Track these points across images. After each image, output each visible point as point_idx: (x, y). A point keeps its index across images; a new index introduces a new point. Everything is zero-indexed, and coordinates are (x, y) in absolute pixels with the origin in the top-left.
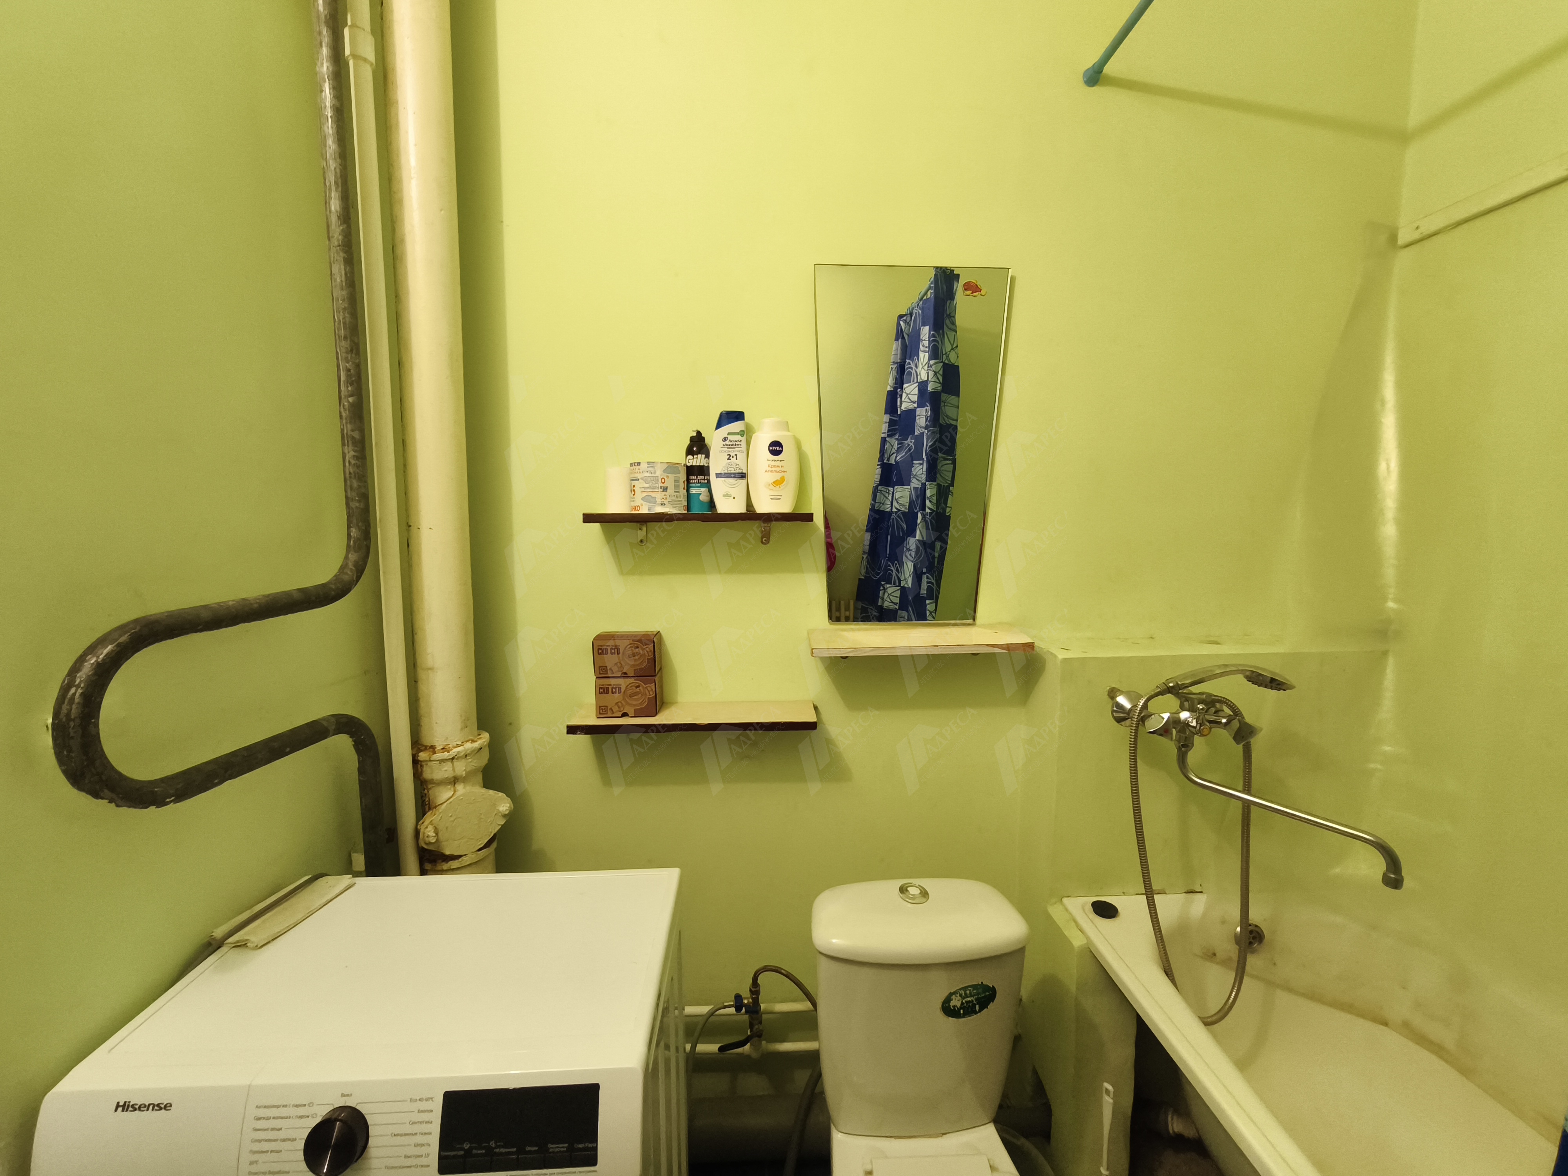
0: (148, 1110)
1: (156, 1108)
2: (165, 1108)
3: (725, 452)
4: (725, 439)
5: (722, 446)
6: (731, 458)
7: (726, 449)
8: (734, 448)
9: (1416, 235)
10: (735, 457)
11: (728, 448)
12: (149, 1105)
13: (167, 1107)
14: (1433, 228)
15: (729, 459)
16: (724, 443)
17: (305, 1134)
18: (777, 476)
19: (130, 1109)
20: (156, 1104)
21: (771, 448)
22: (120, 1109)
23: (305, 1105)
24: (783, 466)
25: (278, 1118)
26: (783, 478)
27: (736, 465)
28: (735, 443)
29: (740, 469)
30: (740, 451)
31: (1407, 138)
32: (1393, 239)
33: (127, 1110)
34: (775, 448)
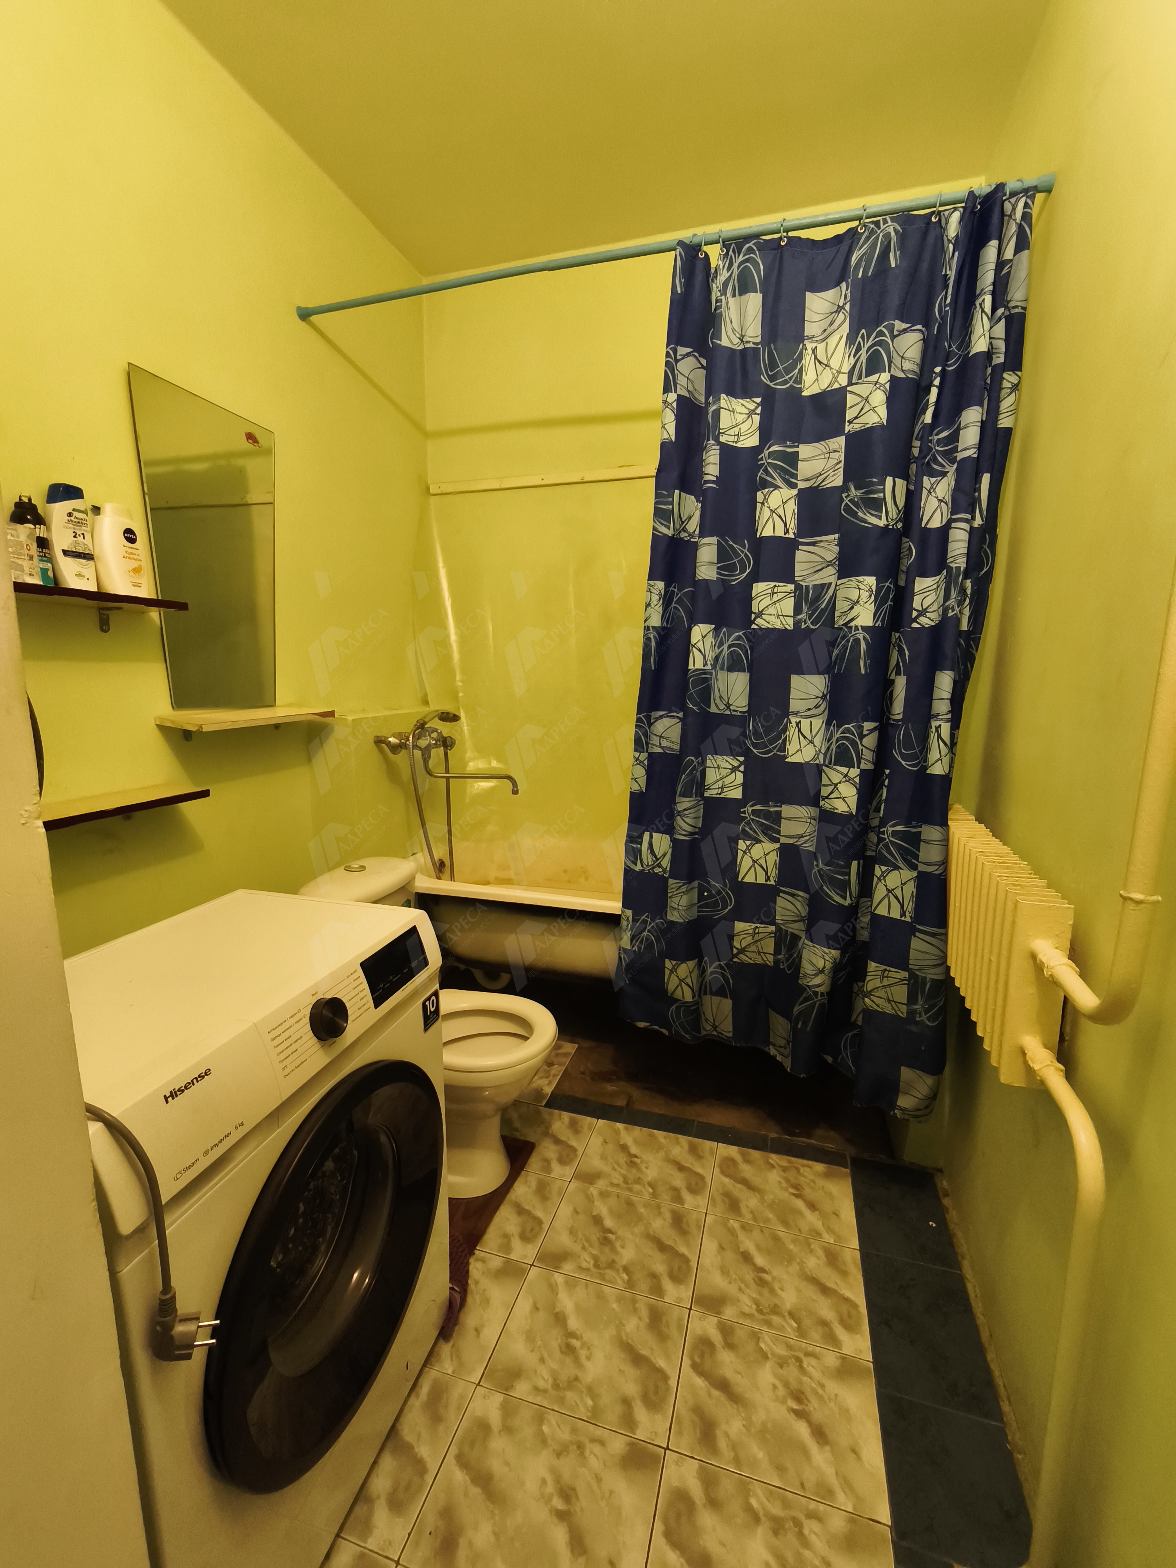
0: (193, 1084)
1: (199, 1079)
2: (206, 1074)
3: (71, 528)
4: (70, 515)
5: (67, 521)
6: (77, 536)
7: (71, 526)
8: (81, 526)
9: (439, 491)
10: (82, 536)
11: (73, 525)
12: (192, 1081)
13: (207, 1073)
14: (448, 491)
15: (75, 537)
16: (69, 518)
17: (308, 1027)
18: (135, 564)
19: (178, 1093)
20: (197, 1076)
21: (126, 535)
22: (170, 1099)
23: (296, 1013)
24: (138, 555)
25: (285, 1031)
26: (140, 566)
27: (85, 544)
28: (80, 521)
29: (89, 550)
30: (86, 531)
31: (427, 435)
32: (428, 489)
33: (177, 1096)
34: (130, 536)
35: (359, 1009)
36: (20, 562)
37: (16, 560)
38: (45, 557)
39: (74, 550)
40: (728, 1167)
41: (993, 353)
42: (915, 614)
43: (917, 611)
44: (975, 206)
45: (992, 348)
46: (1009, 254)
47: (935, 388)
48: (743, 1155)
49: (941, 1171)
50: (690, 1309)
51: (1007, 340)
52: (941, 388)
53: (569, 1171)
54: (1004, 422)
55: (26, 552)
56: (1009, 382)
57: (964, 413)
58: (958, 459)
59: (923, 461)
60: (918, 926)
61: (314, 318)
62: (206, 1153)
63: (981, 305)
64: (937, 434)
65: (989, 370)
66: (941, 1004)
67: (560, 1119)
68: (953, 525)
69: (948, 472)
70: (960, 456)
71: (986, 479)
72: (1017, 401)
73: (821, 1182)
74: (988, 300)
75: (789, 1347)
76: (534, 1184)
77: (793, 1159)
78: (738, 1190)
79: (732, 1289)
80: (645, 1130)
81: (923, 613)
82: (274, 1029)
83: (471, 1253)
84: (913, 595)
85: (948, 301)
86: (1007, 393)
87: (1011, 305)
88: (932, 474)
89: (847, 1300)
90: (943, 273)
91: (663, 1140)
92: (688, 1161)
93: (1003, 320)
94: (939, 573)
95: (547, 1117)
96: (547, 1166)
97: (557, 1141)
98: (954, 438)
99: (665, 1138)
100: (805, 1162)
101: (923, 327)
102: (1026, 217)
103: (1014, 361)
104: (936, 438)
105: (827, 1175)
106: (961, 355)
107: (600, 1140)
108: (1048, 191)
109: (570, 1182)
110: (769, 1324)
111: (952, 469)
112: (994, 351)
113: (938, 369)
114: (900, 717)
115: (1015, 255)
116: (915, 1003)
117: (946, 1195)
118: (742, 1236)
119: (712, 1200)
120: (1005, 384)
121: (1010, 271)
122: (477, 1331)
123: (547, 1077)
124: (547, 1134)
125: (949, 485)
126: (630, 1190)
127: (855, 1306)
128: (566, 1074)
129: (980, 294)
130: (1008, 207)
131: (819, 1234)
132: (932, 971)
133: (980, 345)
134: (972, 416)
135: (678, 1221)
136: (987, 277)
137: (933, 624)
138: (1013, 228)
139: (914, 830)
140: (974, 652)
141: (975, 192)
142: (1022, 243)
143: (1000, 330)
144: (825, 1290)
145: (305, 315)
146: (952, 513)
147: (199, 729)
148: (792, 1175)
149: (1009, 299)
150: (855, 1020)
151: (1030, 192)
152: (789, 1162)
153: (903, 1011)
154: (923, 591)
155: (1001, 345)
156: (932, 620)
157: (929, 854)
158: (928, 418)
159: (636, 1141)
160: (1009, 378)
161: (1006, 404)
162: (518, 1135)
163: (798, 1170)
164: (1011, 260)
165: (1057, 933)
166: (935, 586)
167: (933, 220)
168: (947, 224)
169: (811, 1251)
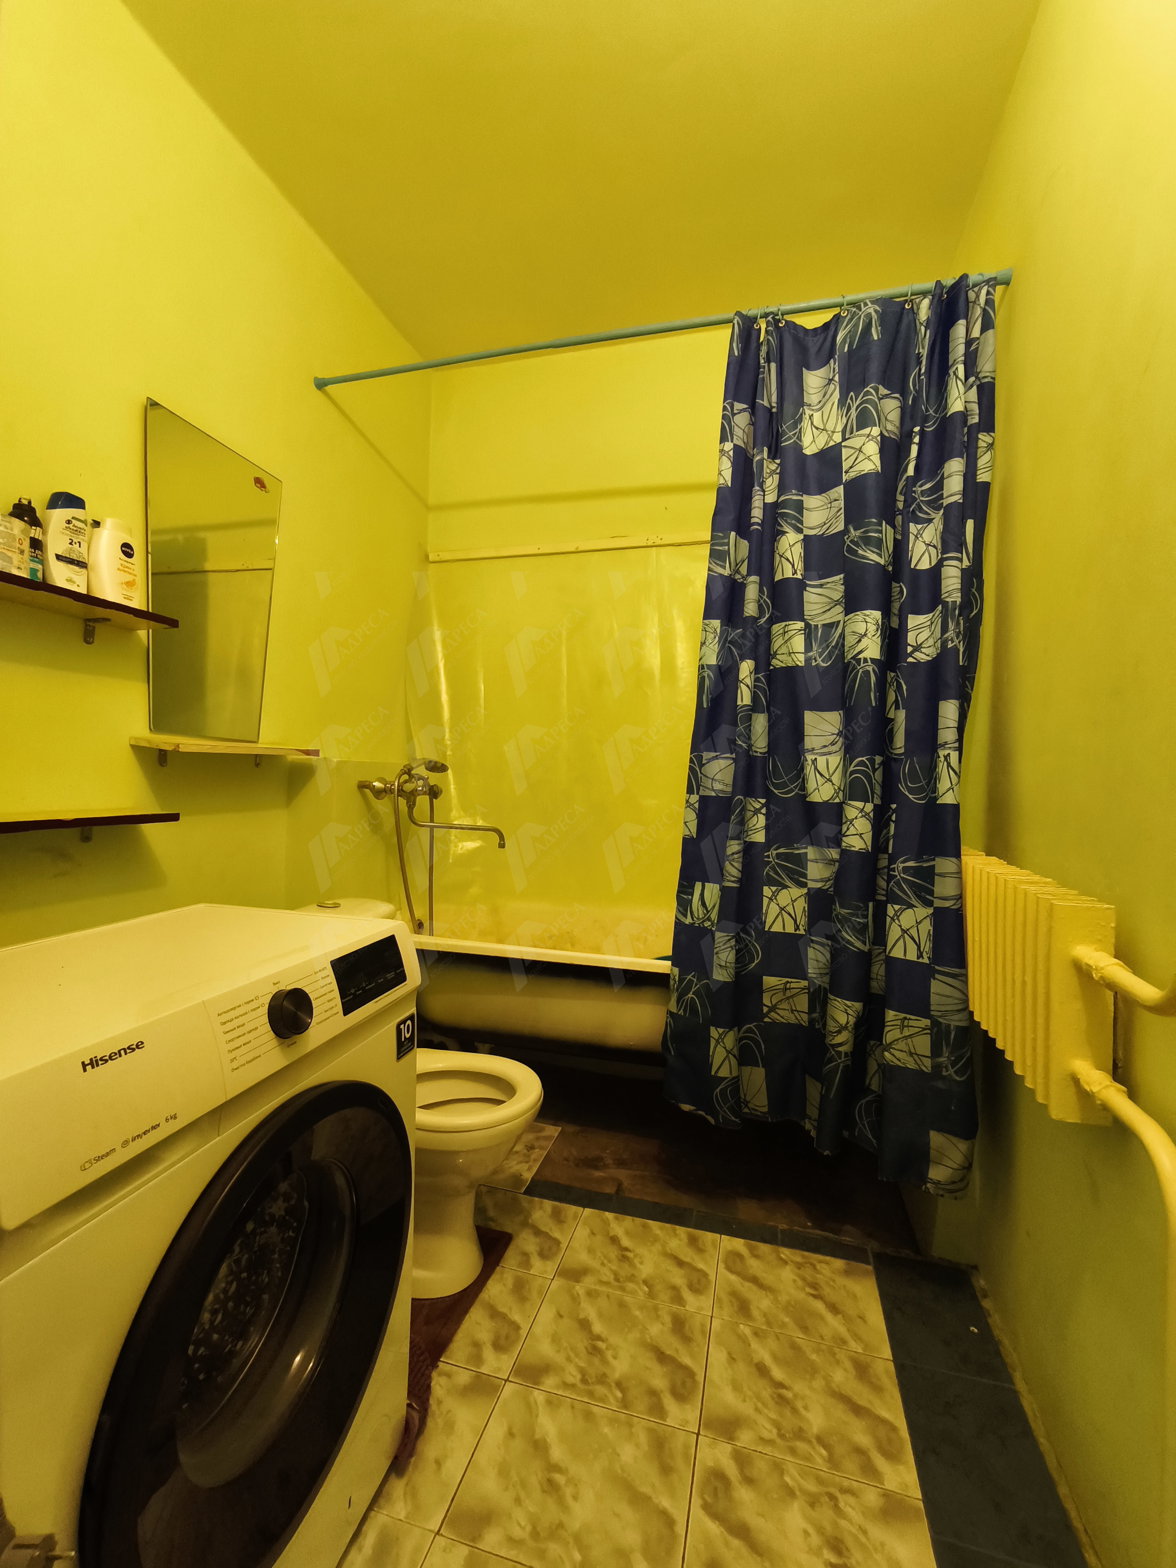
0: (120, 1056)
1: (128, 1051)
2: (138, 1046)
4: (69, 522)
5: (65, 528)
6: (73, 543)
7: (69, 533)
8: (78, 535)
9: (438, 559)
10: (78, 544)
11: (71, 532)
12: (119, 1051)
14: (445, 558)
15: (71, 544)
16: (68, 525)
17: (266, 1019)
18: (130, 578)
19: (100, 1063)
20: (126, 1047)
21: (123, 549)
22: (89, 1068)
23: (253, 1000)
24: (133, 570)
25: (238, 1017)
26: (134, 580)
27: (80, 553)
28: (79, 530)
29: (83, 558)
30: (83, 540)
31: (429, 508)
32: (427, 557)
33: (98, 1065)
34: (127, 550)
35: (326, 1011)
36: (10, 554)
37: (5, 551)
38: (37, 557)
39: (68, 556)
40: (733, 1261)
41: (968, 416)
42: (909, 649)
43: (912, 646)
44: (941, 295)
45: (967, 411)
46: (976, 332)
47: (915, 445)
48: (751, 1250)
49: (975, 1268)
50: (698, 1434)
51: (980, 403)
52: (921, 445)
53: (551, 1267)
54: (983, 477)
55: (18, 545)
56: (984, 442)
57: (946, 465)
58: (944, 505)
59: (908, 509)
60: (937, 967)
61: (329, 388)
62: (125, 1143)
63: (954, 373)
64: (921, 486)
65: (966, 430)
66: (968, 1054)
67: (541, 1208)
68: (945, 563)
69: (934, 519)
70: (946, 502)
71: (970, 524)
72: (993, 459)
73: (842, 1281)
74: (961, 368)
75: (820, 1481)
76: (510, 1282)
77: (806, 1254)
78: (748, 1290)
79: (746, 1409)
80: (638, 1220)
81: (918, 648)
82: (225, 1012)
83: (434, 1365)
84: (907, 631)
85: (923, 371)
86: (983, 451)
87: (981, 375)
88: (918, 521)
89: (884, 1421)
90: (917, 352)
91: (658, 1232)
92: (688, 1255)
93: (975, 388)
94: (932, 609)
95: (525, 1204)
96: (526, 1261)
97: (538, 1232)
98: (939, 487)
99: (661, 1228)
100: (821, 1257)
101: (900, 396)
102: (989, 302)
103: (988, 423)
104: (920, 489)
105: (847, 1273)
106: (938, 418)
107: (587, 1231)
108: (1007, 283)
109: (552, 1280)
110: (793, 1451)
111: (938, 518)
112: (968, 413)
113: (917, 429)
114: (902, 751)
115: (981, 334)
116: (940, 1055)
117: (985, 1296)
118: (755, 1345)
119: (717, 1301)
120: (981, 444)
121: (978, 348)
122: (438, 1463)
123: (527, 1162)
124: (525, 1224)
125: (936, 530)
126: (623, 1289)
127: (894, 1429)
128: (547, 1160)
129: (953, 365)
130: (972, 295)
131: (844, 1342)
132: (956, 1017)
133: (956, 405)
134: (955, 467)
135: (679, 1326)
136: (958, 350)
137: (929, 658)
138: (978, 312)
139: (925, 865)
140: (970, 691)
141: (942, 282)
142: (987, 324)
143: (973, 394)
144: (857, 1410)
145: (321, 385)
146: (942, 553)
147: (175, 749)
148: (808, 1272)
149: (978, 371)
150: (870, 1084)
151: (993, 282)
152: (803, 1257)
153: (927, 1065)
154: (917, 627)
155: (975, 408)
156: (928, 655)
157: (944, 888)
158: (911, 471)
159: (627, 1233)
160: (984, 439)
161: (983, 461)
162: (493, 1225)
163: (814, 1266)
164: (978, 338)
165: (1100, 937)
166: (929, 623)
167: (906, 306)
168: (918, 309)
169: (838, 1362)
